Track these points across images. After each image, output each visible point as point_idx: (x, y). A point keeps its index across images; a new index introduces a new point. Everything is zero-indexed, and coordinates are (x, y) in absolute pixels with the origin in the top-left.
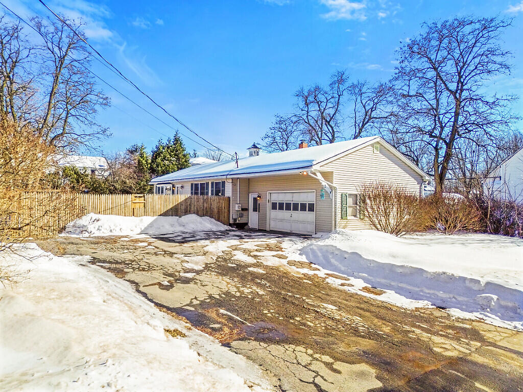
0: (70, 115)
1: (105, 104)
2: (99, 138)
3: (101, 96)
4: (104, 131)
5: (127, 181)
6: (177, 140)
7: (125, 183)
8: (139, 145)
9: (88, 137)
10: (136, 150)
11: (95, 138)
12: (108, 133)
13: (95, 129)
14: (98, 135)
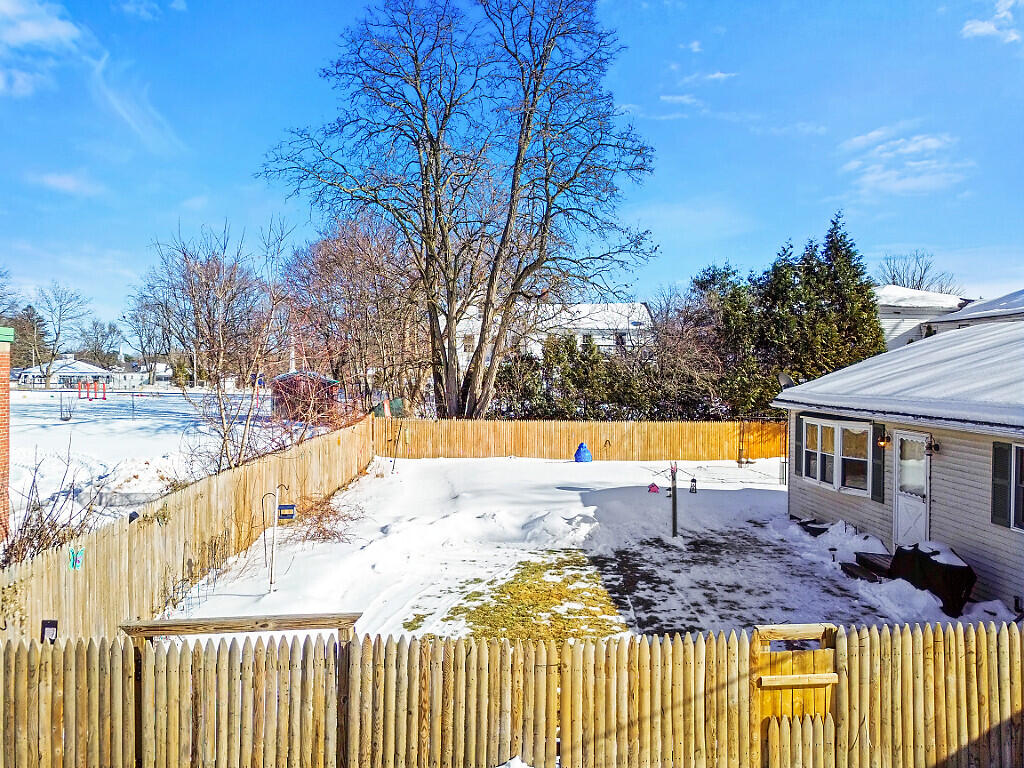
0: (553, 211)
1: (641, 168)
2: (622, 263)
3: (628, 144)
4: (637, 241)
5: (696, 375)
6: (837, 246)
7: (691, 380)
8: (721, 266)
9: (599, 263)
10: (713, 279)
11: (615, 264)
12: (646, 246)
13: (615, 239)
14: (623, 256)
